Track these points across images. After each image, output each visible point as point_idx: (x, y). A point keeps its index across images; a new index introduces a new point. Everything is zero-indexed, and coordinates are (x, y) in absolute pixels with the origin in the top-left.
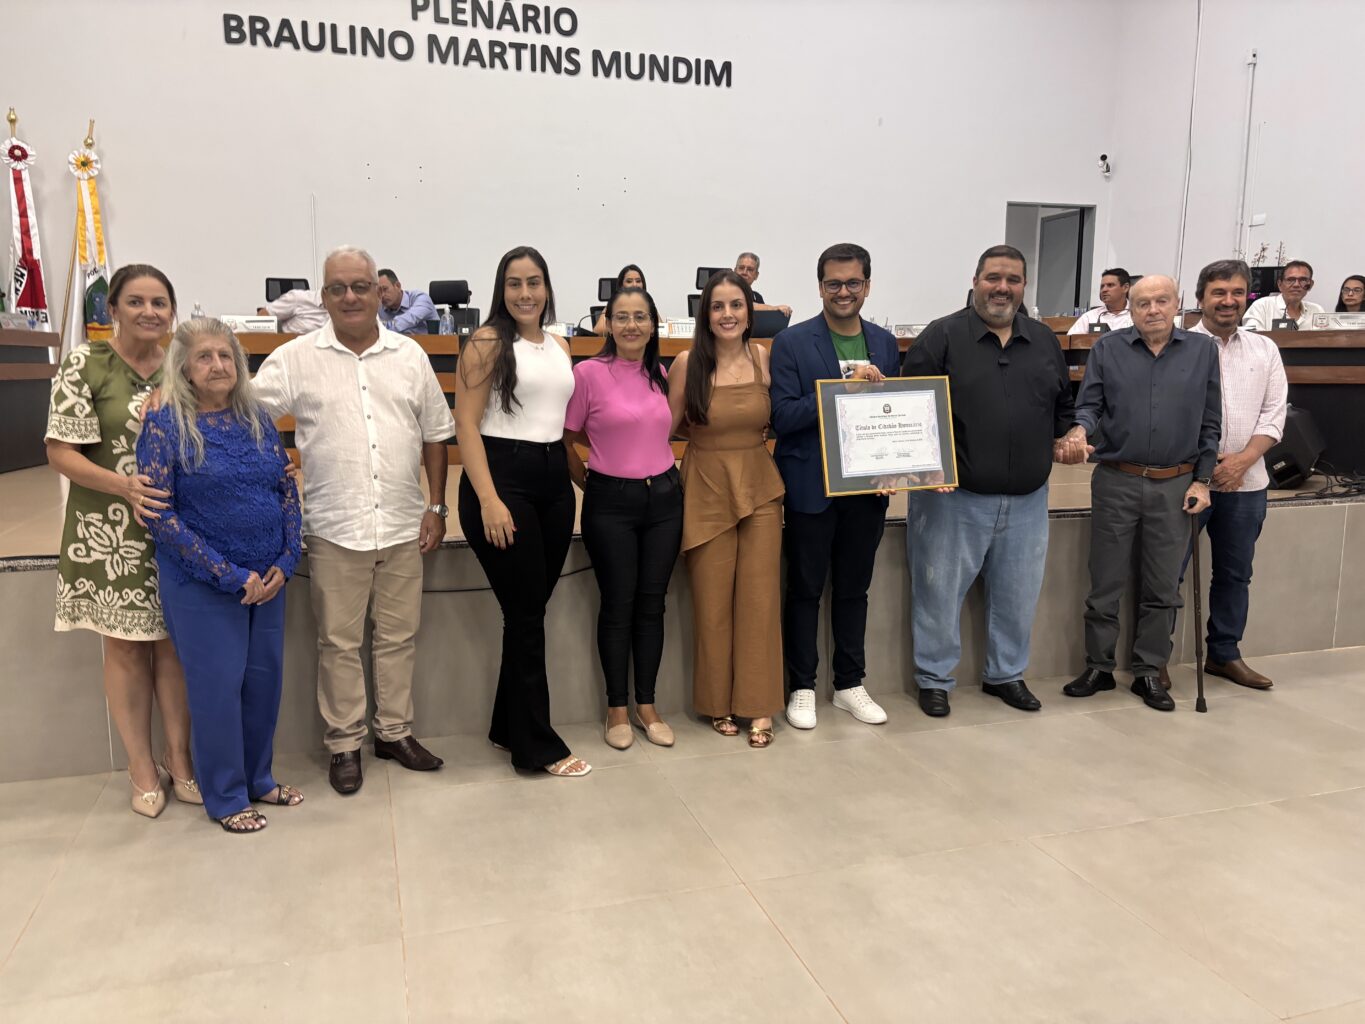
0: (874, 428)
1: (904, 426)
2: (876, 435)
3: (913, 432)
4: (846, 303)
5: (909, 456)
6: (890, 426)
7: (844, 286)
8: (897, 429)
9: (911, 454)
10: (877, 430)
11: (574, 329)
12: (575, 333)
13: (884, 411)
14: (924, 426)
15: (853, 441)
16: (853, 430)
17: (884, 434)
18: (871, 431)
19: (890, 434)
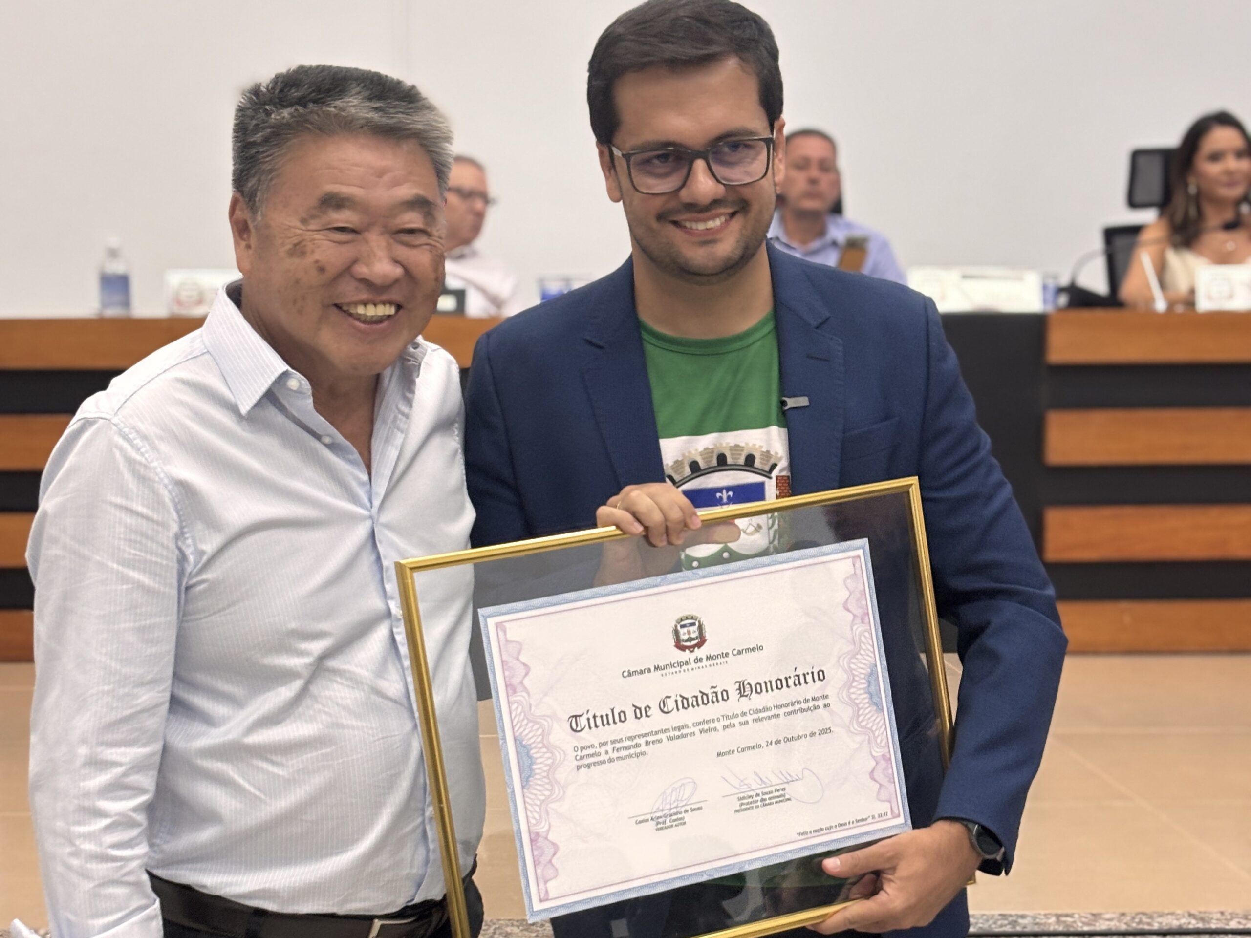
0: (641, 712)
1: (758, 689)
2: (652, 738)
3: (793, 709)
4: (716, 223)
5: (782, 798)
6: (703, 699)
7: (700, 165)
8: (735, 704)
9: (790, 790)
10: (657, 721)
11: (1060, 290)
12: (1063, 300)
13: (679, 646)
14: (836, 676)
15: (561, 775)
16: (561, 735)
17: (680, 733)
18: (632, 726)
19: (706, 727)
